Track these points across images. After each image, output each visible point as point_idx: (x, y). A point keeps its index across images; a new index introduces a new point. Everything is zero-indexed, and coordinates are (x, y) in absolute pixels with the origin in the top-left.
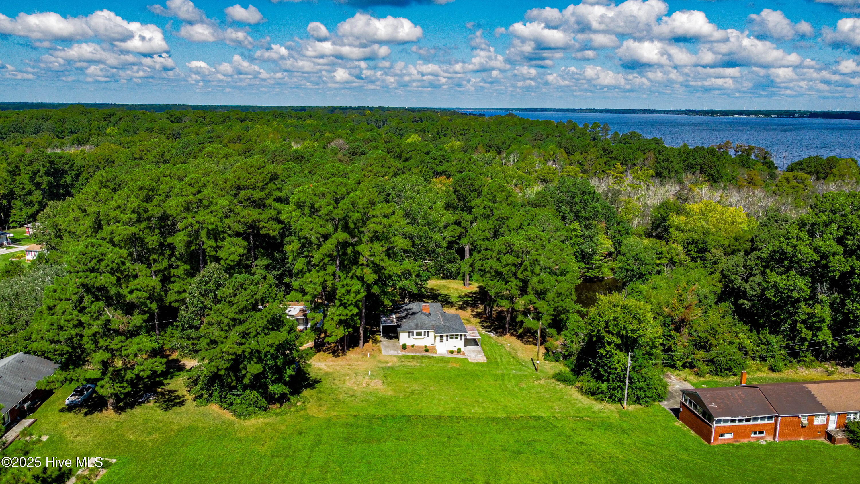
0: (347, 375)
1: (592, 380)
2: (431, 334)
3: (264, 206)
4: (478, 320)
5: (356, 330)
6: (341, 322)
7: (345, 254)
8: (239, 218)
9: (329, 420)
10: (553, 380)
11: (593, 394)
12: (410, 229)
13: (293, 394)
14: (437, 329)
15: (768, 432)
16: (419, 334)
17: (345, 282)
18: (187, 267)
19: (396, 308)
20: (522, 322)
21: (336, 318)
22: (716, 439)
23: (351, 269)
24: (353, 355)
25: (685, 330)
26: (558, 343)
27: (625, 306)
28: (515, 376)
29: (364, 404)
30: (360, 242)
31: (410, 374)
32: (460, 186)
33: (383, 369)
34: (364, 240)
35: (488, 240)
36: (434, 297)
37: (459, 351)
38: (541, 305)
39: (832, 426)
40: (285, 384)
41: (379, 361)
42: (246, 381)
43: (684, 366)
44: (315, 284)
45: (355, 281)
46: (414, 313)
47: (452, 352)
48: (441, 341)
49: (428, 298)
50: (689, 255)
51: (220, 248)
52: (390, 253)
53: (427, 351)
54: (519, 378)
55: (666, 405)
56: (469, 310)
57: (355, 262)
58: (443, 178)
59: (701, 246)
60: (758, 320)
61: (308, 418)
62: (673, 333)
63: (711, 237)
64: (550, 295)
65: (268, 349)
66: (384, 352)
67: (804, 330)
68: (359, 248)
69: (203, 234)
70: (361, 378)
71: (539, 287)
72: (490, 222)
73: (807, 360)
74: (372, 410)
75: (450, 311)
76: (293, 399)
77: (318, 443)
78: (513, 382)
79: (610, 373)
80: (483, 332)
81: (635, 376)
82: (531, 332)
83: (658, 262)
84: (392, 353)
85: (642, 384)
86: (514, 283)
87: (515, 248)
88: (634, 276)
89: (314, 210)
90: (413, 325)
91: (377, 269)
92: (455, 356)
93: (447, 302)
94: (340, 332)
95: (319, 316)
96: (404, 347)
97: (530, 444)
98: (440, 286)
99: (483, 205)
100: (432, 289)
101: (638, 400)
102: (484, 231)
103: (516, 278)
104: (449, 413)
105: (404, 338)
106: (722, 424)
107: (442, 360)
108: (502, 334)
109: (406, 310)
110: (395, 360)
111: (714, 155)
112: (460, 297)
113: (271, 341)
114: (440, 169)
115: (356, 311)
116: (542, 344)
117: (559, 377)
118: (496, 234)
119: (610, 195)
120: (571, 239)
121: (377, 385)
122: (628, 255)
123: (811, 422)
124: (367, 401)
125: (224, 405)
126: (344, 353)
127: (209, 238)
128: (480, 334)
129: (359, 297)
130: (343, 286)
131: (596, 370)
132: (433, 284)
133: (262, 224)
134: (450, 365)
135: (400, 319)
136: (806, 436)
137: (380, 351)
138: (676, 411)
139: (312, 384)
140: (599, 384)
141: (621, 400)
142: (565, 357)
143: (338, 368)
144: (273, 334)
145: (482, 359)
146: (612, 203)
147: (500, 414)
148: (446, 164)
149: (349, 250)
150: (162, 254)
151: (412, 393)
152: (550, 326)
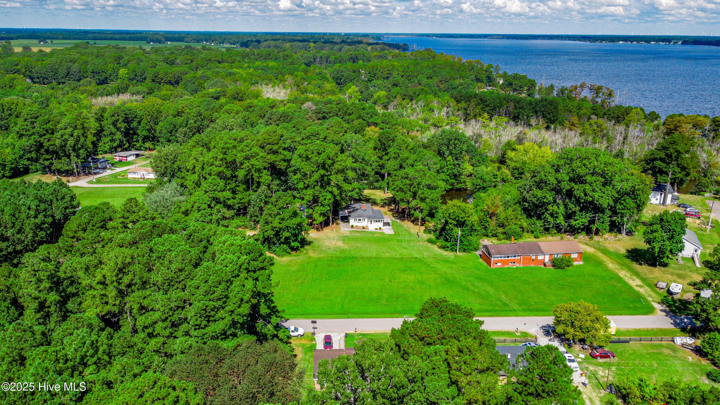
0: (325, 239)
1: (444, 241)
2: (366, 220)
3: (277, 152)
4: (391, 213)
5: (328, 218)
6: (321, 214)
7: (323, 180)
8: (265, 160)
9: (320, 258)
10: (427, 243)
11: (444, 248)
12: (355, 165)
13: (301, 247)
14: (369, 217)
15: (517, 263)
16: (360, 220)
17: (323, 194)
18: (245, 187)
19: (347, 207)
20: (413, 214)
21: (319, 212)
22: (493, 265)
23: (326, 187)
24: (327, 231)
25: (494, 218)
26: (431, 225)
27: (459, 206)
28: (407, 241)
29: (335, 252)
30: (331, 174)
31: (356, 239)
32: (382, 137)
33: (342, 237)
34: (332, 173)
35: (396, 170)
36: (367, 200)
37: (380, 229)
38: (422, 205)
39: (547, 260)
40: (299, 242)
41: (340, 233)
42: (282, 240)
43: (493, 236)
44: (309, 195)
45: (328, 194)
46: (357, 209)
47: (376, 229)
48: (371, 223)
49: (364, 201)
50: (513, 176)
51: (260, 177)
52: (346, 180)
53: (364, 228)
54: (409, 241)
55: (478, 253)
56: (387, 207)
57: (329, 184)
58: (373, 127)
59: (520, 171)
60: (530, 213)
61: (310, 257)
62: (488, 219)
63: (527, 165)
64: (427, 200)
65: (293, 226)
66: (342, 229)
67: (550, 218)
68: (331, 177)
69: (253, 170)
70: (332, 241)
71: (422, 196)
72: (398, 161)
73: (553, 232)
74: (338, 254)
75: (376, 208)
76: (302, 249)
77: (316, 266)
78: (406, 243)
79: (451, 238)
80: (393, 219)
81: (463, 239)
82: (417, 219)
83: (494, 180)
84: (346, 229)
85: (467, 243)
86: (409, 194)
87: (409, 176)
88: (480, 188)
89: (308, 158)
90: (357, 215)
91: (339, 187)
92: (378, 231)
93: (374, 203)
94: (321, 219)
95: (311, 211)
96: (352, 227)
97: (410, 268)
98: (370, 194)
99: (394, 152)
100: (366, 196)
101: (464, 250)
102: (394, 166)
103: (410, 191)
104: (375, 255)
105: (352, 222)
106: (496, 259)
107: (371, 233)
108: (403, 220)
109: (353, 208)
110: (348, 233)
111: (552, 105)
112: (382, 200)
113: (294, 222)
114: (371, 120)
115: (329, 208)
116: (422, 225)
117: (430, 241)
118: (401, 167)
119: (475, 137)
120: (447, 166)
121: (340, 244)
122: (477, 177)
123: (536, 258)
124: (336, 251)
125: (272, 251)
126: (322, 230)
127: (256, 172)
128: (392, 220)
129: (330, 201)
130: (322, 196)
131: (445, 237)
132: (367, 192)
133: (277, 163)
134: (375, 235)
135: (350, 212)
136: (535, 264)
137: (340, 228)
138: (480, 255)
139: (309, 243)
140: (447, 243)
141: (456, 251)
142: (435, 231)
143: (320, 236)
144: (294, 219)
145: (392, 232)
146: (476, 142)
147: (398, 256)
148: (375, 117)
149: (325, 178)
150: (232, 180)
151: (357, 247)
152: (428, 216)
